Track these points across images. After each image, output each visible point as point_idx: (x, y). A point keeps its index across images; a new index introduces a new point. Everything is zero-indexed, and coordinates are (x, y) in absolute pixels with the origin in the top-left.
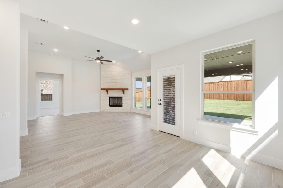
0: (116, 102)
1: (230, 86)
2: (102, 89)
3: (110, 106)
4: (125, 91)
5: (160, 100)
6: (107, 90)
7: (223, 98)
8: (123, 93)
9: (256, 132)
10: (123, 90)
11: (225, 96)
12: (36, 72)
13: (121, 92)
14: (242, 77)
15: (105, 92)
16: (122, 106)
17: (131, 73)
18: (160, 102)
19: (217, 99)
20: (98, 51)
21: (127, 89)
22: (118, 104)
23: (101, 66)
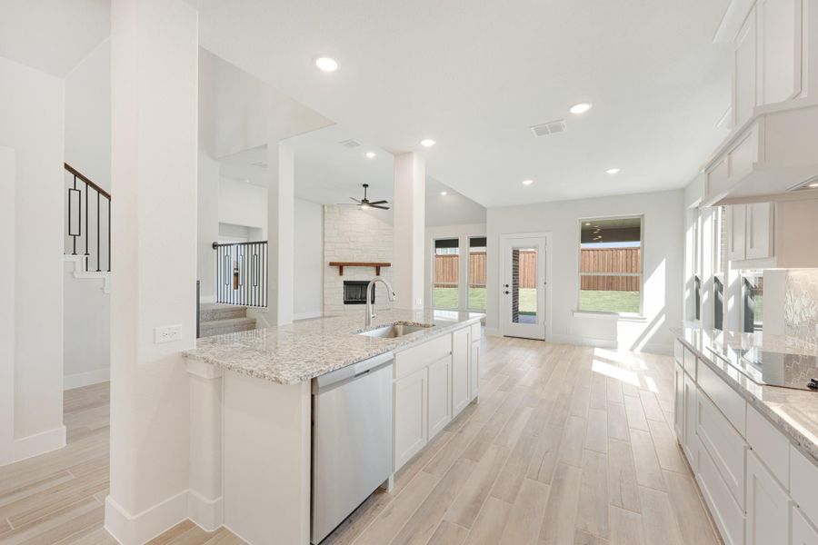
0: (357, 293)
2: (331, 264)
3: (346, 303)
4: (382, 269)
5: (507, 286)
6: (341, 267)
8: (378, 274)
9: (645, 319)
10: (378, 267)
12: (220, 224)
13: (373, 270)
15: (336, 270)
18: (507, 289)
20: (366, 186)
21: (389, 265)
23: (326, 211)
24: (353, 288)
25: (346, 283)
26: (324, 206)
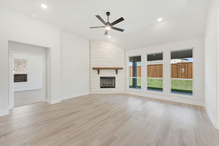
0: (106, 83)
1: (187, 67)
2: (94, 69)
3: (101, 87)
4: (119, 71)
6: (98, 70)
7: (181, 76)
8: (117, 73)
10: (117, 70)
11: (182, 75)
13: (114, 71)
14: (181, 60)
15: (96, 71)
16: (114, 87)
17: (125, 51)
19: (176, 78)
21: (122, 69)
22: (110, 85)
23: (91, 42)
24: (105, 80)
25: (101, 78)
26: (90, 40)
